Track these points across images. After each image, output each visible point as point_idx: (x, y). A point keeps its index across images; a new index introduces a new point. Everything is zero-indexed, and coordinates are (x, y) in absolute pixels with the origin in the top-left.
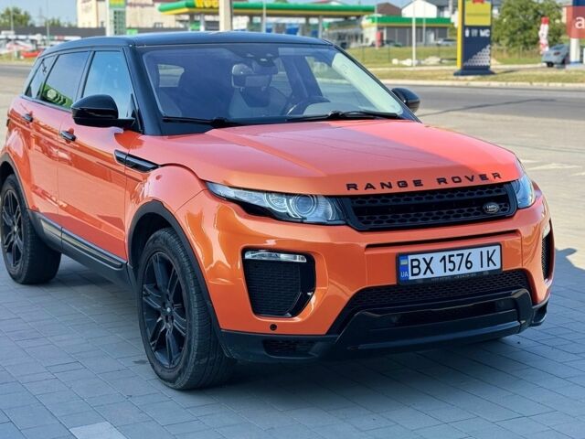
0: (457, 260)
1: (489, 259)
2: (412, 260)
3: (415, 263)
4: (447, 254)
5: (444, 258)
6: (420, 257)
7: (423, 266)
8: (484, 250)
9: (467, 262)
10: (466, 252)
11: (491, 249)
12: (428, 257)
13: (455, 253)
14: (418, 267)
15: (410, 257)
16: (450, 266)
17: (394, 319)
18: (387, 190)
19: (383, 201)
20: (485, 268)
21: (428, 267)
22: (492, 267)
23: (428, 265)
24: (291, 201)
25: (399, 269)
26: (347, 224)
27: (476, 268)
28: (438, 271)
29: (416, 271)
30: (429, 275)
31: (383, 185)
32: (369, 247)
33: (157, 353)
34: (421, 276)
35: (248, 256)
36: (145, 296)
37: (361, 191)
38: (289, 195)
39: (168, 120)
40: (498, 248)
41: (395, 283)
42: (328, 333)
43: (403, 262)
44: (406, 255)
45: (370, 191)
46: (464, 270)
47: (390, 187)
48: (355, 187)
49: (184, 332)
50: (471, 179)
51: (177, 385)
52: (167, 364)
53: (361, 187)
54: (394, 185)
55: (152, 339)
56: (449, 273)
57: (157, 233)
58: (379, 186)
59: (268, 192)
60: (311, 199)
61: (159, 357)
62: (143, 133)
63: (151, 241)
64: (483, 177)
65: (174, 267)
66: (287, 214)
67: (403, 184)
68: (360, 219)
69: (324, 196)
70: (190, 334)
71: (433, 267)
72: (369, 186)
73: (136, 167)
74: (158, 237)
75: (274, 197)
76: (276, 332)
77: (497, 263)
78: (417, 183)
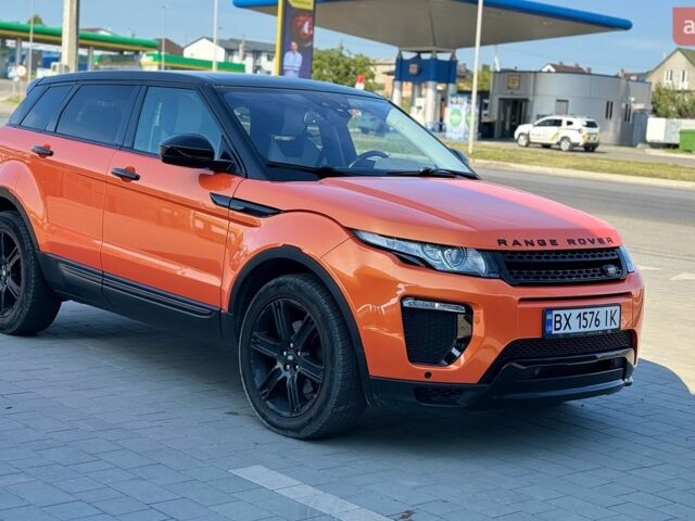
0: (588, 317)
1: (612, 318)
2: (556, 315)
3: (558, 319)
4: (582, 311)
5: (580, 315)
6: (561, 312)
7: (564, 322)
8: (609, 309)
9: (597, 320)
10: (596, 310)
11: (613, 309)
12: (567, 312)
13: (588, 310)
14: (559, 322)
15: (555, 312)
16: (583, 323)
18: (530, 248)
19: (520, 257)
20: (609, 327)
21: (568, 323)
22: (614, 327)
23: (568, 320)
24: (446, 252)
25: (545, 323)
26: (500, 278)
27: (602, 327)
28: (575, 328)
29: (558, 325)
30: (567, 331)
31: (527, 242)
32: (522, 300)
34: (561, 331)
35: (406, 304)
36: (253, 343)
37: (510, 247)
38: (443, 247)
39: (273, 165)
40: (618, 308)
41: (540, 336)
43: (548, 317)
44: (551, 310)
45: (517, 248)
46: (593, 328)
47: (532, 244)
48: (505, 242)
49: (318, 378)
50: (593, 242)
51: (303, 434)
52: (284, 414)
53: (510, 243)
54: (536, 243)
55: (263, 388)
56: (583, 330)
57: (281, 279)
58: (523, 243)
59: (423, 243)
60: (462, 252)
61: (271, 406)
62: (247, 177)
63: (272, 286)
64: (601, 241)
65: (309, 314)
66: (442, 264)
67: (543, 243)
68: (511, 274)
69: (477, 250)
70: (331, 381)
71: (571, 323)
72: (516, 243)
73: (245, 211)
74: (285, 283)
75: (428, 247)
76: (430, 379)
77: (617, 322)
78: (553, 242)
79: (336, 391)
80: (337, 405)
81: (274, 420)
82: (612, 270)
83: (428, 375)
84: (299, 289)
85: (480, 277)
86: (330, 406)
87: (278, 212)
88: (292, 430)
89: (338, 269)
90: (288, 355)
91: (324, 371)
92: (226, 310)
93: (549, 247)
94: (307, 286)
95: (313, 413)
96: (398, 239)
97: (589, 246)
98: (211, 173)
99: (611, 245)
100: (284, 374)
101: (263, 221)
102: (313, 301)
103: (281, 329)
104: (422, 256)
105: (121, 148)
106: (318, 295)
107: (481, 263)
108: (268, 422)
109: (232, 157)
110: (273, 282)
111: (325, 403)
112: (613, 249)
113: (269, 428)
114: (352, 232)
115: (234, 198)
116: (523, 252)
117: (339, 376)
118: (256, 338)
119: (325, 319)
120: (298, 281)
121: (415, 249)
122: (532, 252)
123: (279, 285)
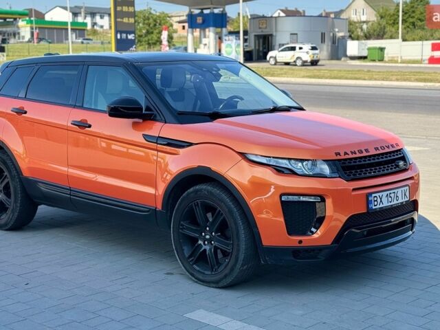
0: (392, 195)
1: (405, 195)
2: (374, 197)
3: (375, 199)
4: (388, 192)
5: (387, 195)
6: (377, 195)
7: (379, 200)
8: (403, 189)
9: (397, 196)
10: (396, 191)
11: (405, 188)
12: (380, 194)
13: (392, 191)
14: (376, 201)
15: (373, 195)
16: (390, 199)
17: (365, 233)
18: (354, 156)
19: (349, 163)
20: (404, 200)
21: (381, 201)
22: (406, 199)
23: (381, 199)
24: (304, 163)
25: (368, 202)
26: (340, 177)
27: (400, 201)
28: (386, 204)
29: (376, 203)
30: (381, 206)
31: (352, 153)
32: (354, 190)
33: (195, 266)
34: (378, 206)
35: (284, 198)
36: (181, 229)
37: (343, 157)
38: (302, 160)
39: (181, 114)
40: (408, 187)
41: (366, 211)
42: (332, 244)
43: (370, 199)
44: (370, 194)
45: (347, 157)
46: (395, 202)
47: (355, 153)
48: (339, 154)
49: (229, 249)
50: (388, 147)
51: (221, 284)
52: (206, 272)
53: (342, 154)
54: (357, 152)
55: (190, 257)
56: (390, 204)
57: (197, 187)
58: (350, 154)
59: (289, 159)
60: (314, 162)
61: (198, 268)
62: (166, 123)
63: (192, 192)
64: (392, 146)
65: (219, 209)
66: (303, 171)
67: (361, 152)
68: (345, 173)
69: (324, 161)
70: (238, 250)
71: (383, 200)
72: (346, 153)
73: (168, 145)
74: (201, 190)
75: (293, 161)
76: (302, 245)
77: (408, 196)
78: (367, 151)
79: (242, 257)
80: (243, 265)
81: (201, 277)
82: (401, 163)
83: (300, 242)
84: (211, 193)
85: (326, 177)
86: (238, 266)
87: (191, 144)
88: (213, 282)
89: (238, 179)
90: (205, 235)
91: (233, 244)
92: (160, 209)
93: (365, 154)
94: (216, 191)
95: (227, 271)
96: (273, 157)
97: (387, 150)
98: (141, 121)
99: (399, 148)
100: (204, 247)
101: (181, 151)
102: (222, 201)
103: (200, 220)
104: (290, 167)
105: (75, 107)
106: (224, 196)
107: (326, 169)
108: (196, 278)
109: (154, 110)
110: (191, 189)
111: (235, 265)
112: (400, 150)
113: (196, 282)
114: (243, 155)
115: (159, 137)
116: (351, 159)
117: (243, 246)
118: (182, 225)
119: (230, 212)
120: (209, 188)
121: (284, 163)
122: (356, 158)
123: (196, 191)
